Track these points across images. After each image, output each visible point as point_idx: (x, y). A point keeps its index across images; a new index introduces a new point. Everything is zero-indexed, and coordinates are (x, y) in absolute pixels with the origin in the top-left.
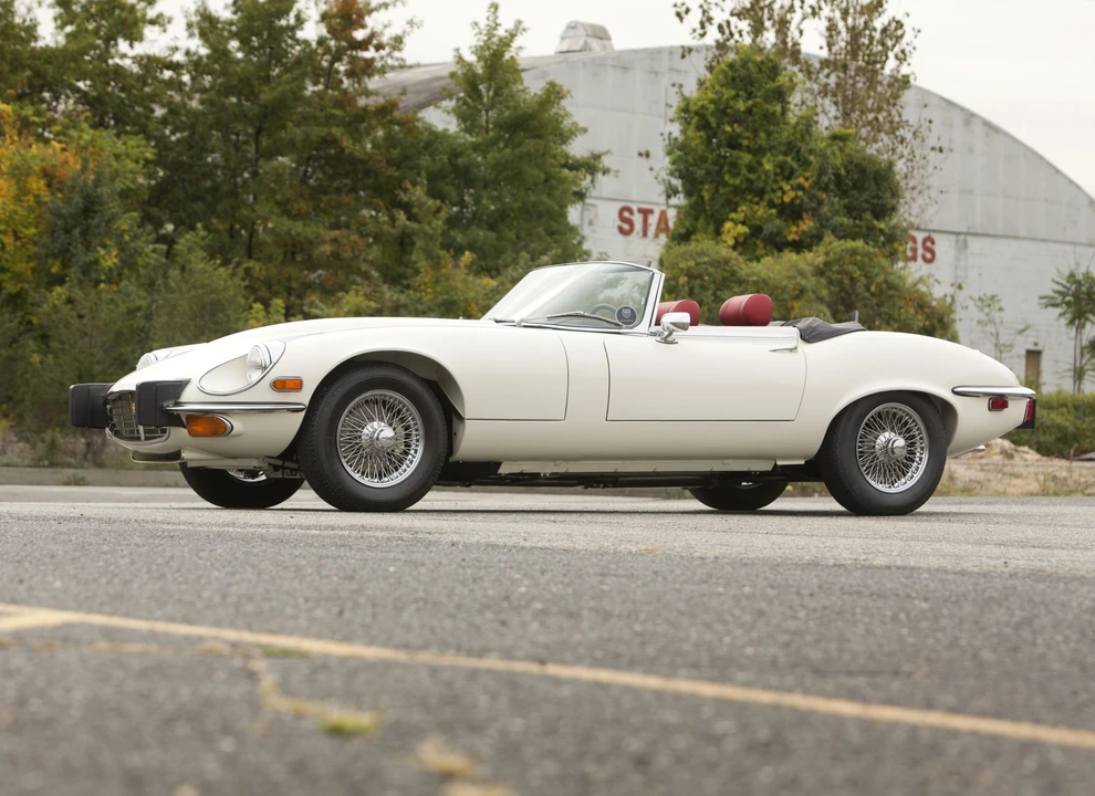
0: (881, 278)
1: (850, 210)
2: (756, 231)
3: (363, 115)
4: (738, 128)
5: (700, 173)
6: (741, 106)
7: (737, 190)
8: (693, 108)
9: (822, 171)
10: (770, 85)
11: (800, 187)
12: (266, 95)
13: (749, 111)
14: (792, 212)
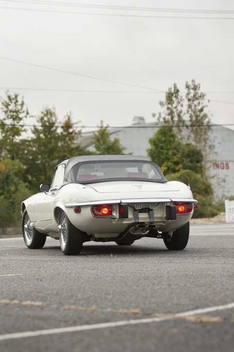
0: (193, 178)
1: (191, 162)
2: (169, 168)
3: (73, 149)
4: (163, 145)
5: (155, 156)
6: (163, 139)
7: (164, 159)
8: (152, 140)
9: (183, 153)
10: (170, 134)
11: (178, 157)
12: (50, 146)
13: (165, 140)
14: (177, 163)
